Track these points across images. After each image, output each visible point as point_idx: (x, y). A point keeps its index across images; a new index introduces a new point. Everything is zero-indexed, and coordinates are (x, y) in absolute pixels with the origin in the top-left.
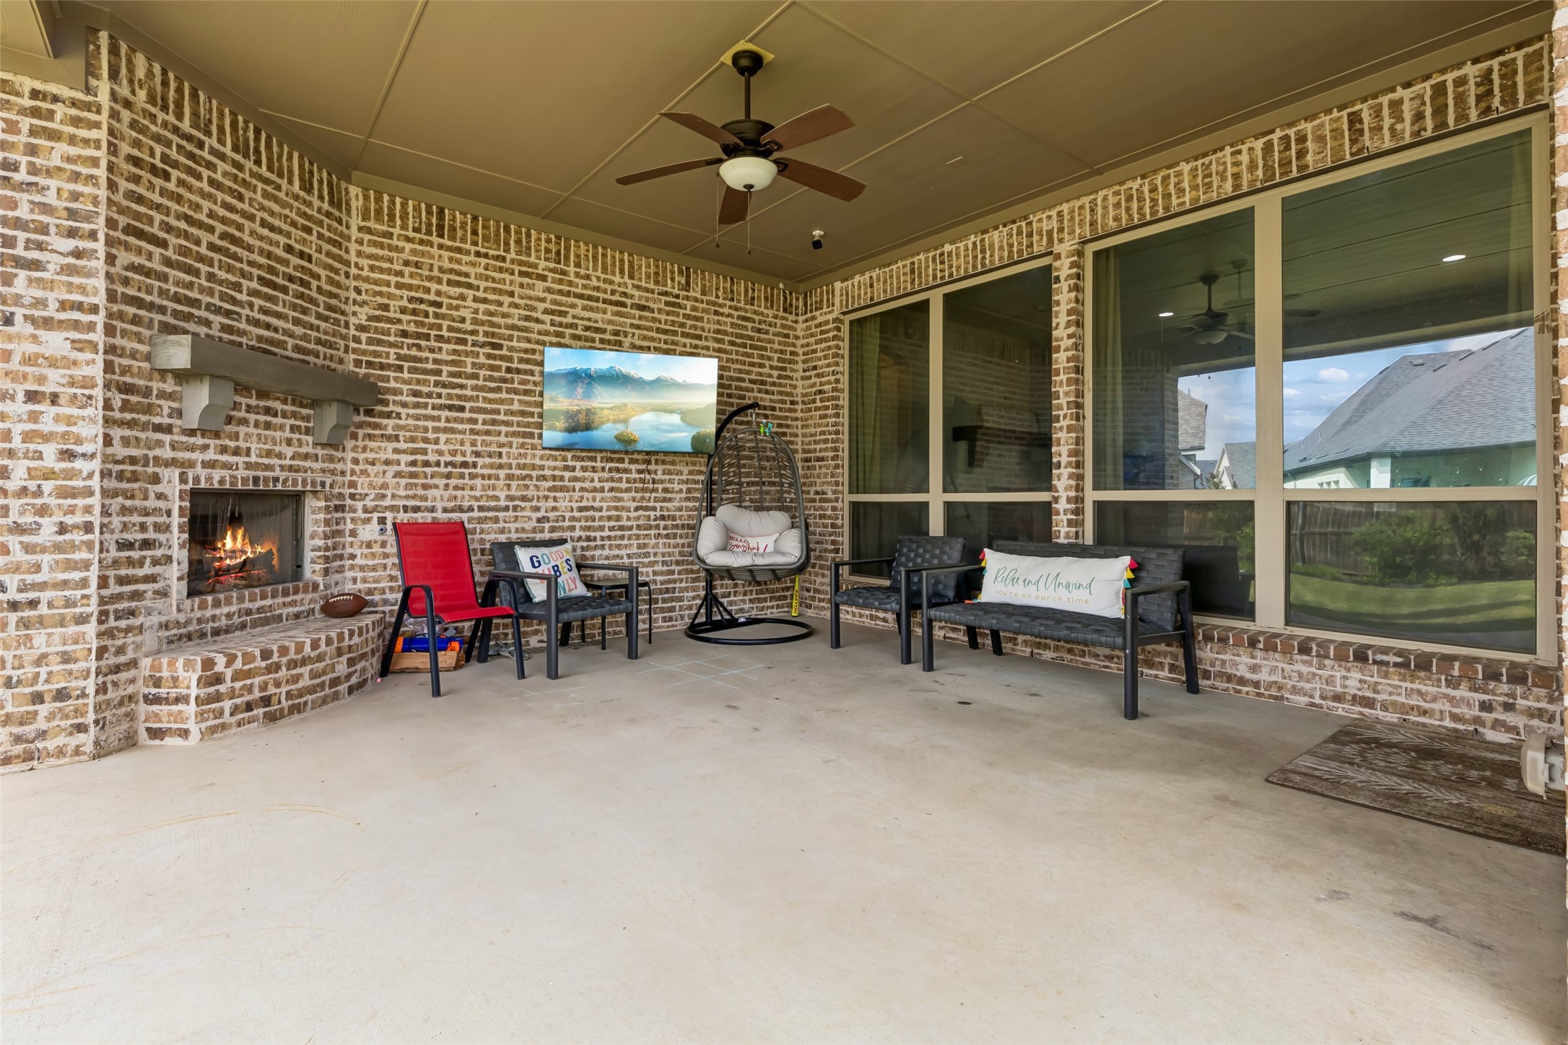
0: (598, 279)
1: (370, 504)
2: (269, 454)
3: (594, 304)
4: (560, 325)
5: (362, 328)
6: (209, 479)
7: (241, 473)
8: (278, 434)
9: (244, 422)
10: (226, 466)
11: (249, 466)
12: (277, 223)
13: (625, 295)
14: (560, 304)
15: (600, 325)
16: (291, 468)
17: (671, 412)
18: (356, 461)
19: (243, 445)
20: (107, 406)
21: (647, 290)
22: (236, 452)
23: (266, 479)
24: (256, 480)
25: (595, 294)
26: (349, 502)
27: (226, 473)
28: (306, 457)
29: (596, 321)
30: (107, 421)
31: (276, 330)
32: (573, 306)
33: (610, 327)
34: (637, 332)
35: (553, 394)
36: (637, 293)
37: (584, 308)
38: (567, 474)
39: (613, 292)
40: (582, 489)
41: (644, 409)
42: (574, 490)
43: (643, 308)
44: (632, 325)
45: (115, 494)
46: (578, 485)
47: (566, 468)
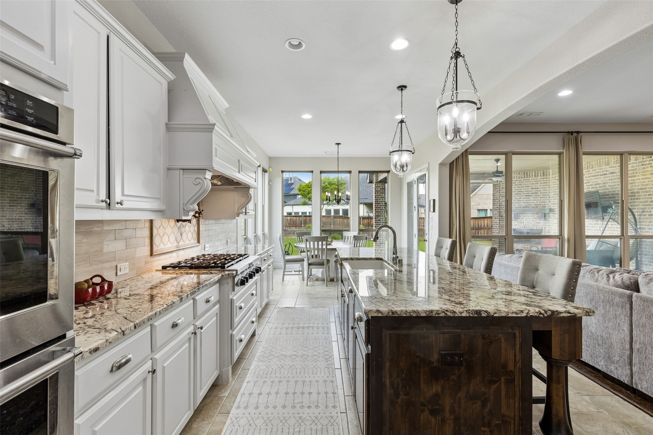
0: (598, 169)
1: (554, 232)
2: (528, 223)
3: (597, 177)
4: (589, 186)
5: (552, 197)
6: (516, 227)
7: (522, 226)
8: (530, 220)
9: (522, 218)
10: (518, 225)
11: (523, 225)
12: (529, 185)
13: (607, 171)
14: (589, 180)
15: (599, 182)
16: (534, 225)
18: (552, 223)
19: (522, 222)
20: (499, 219)
21: (614, 167)
22: (521, 223)
23: (527, 227)
24: (525, 227)
25: (598, 174)
26: (551, 231)
27: (519, 226)
28: (538, 223)
29: (598, 182)
30: (499, 220)
31: (529, 203)
32: (592, 179)
33: (602, 182)
34: (610, 181)
36: (610, 169)
37: (595, 179)
38: (591, 226)
39: (603, 172)
40: (594, 230)
42: (592, 230)
43: (613, 173)
44: (609, 180)
45: (501, 229)
46: (593, 229)
47: (590, 224)
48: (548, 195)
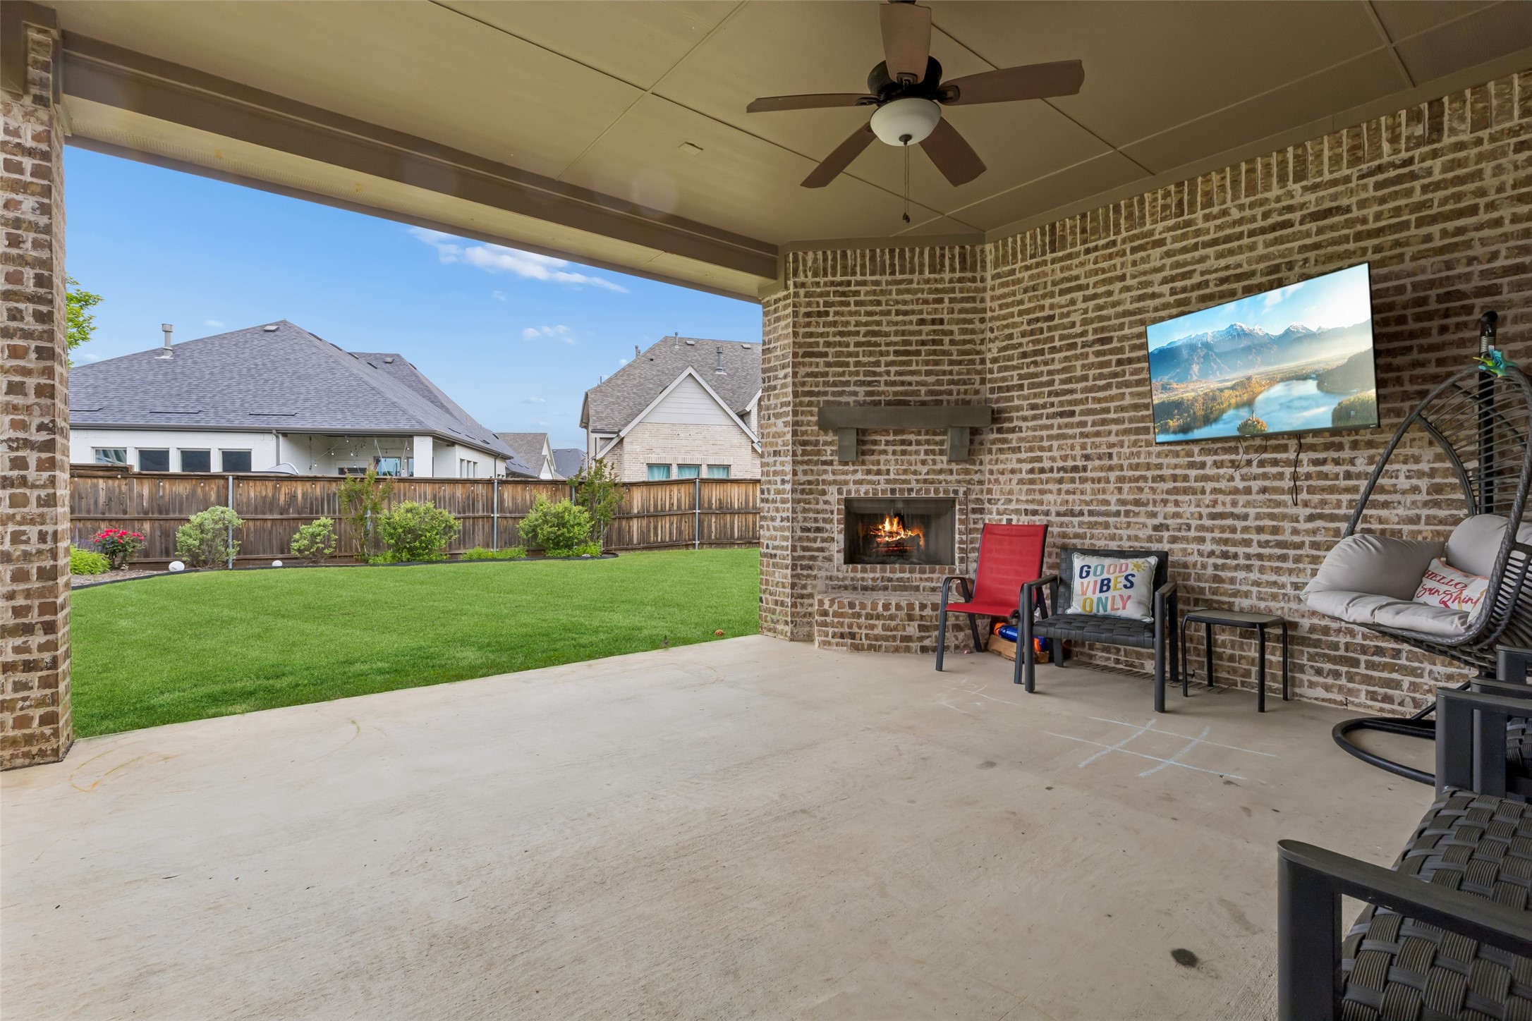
0: (1241, 208)
1: (1002, 507)
2: (905, 472)
3: (1235, 244)
4: (1184, 290)
6: (857, 491)
7: (882, 486)
8: (913, 458)
9: (885, 452)
10: (869, 482)
11: (888, 482)
12: (909, 308)
13: (1290, 209)
14: (1185, 264)
15: (1246, 268)
16: (925, 481)
17: (1304, 378)
18: (991, 472)
19: (883, 467)
20: (794, 454)
21: (1334, 183)
22: (878, 473)
23: (902, 491)
24: (893, 491)
25: (1238, 229)
26: (987, 505)
27: (870, 487)
28: (941, 472)
29: (1240, 266)
30: (794, 462)
31: (910, 384)
32: (1203, 259)
33: (1262, 265)
34: (1311, 255)
35: (1165, 379)
36: (1311, 197)
37: (1220, 256)
38: (1193, 473)
39: (1266, 215)
40: (1214, 491)
41: (1272, 380)
42: (1203, 492)
43: (1328, 213)
44: (1303, 249)
45: (799, 501)
46: (1209, 486)
47: (1192, 465)
48: (978, 353)
